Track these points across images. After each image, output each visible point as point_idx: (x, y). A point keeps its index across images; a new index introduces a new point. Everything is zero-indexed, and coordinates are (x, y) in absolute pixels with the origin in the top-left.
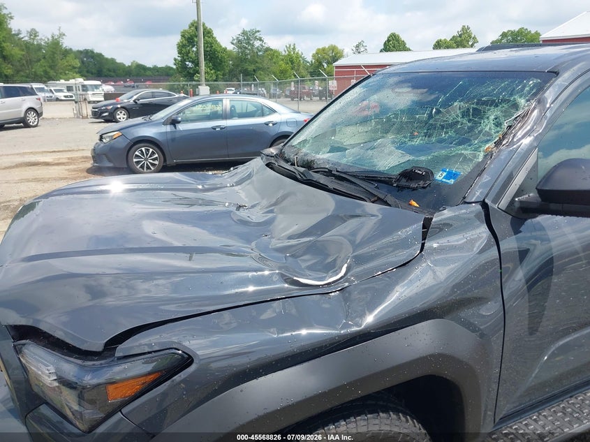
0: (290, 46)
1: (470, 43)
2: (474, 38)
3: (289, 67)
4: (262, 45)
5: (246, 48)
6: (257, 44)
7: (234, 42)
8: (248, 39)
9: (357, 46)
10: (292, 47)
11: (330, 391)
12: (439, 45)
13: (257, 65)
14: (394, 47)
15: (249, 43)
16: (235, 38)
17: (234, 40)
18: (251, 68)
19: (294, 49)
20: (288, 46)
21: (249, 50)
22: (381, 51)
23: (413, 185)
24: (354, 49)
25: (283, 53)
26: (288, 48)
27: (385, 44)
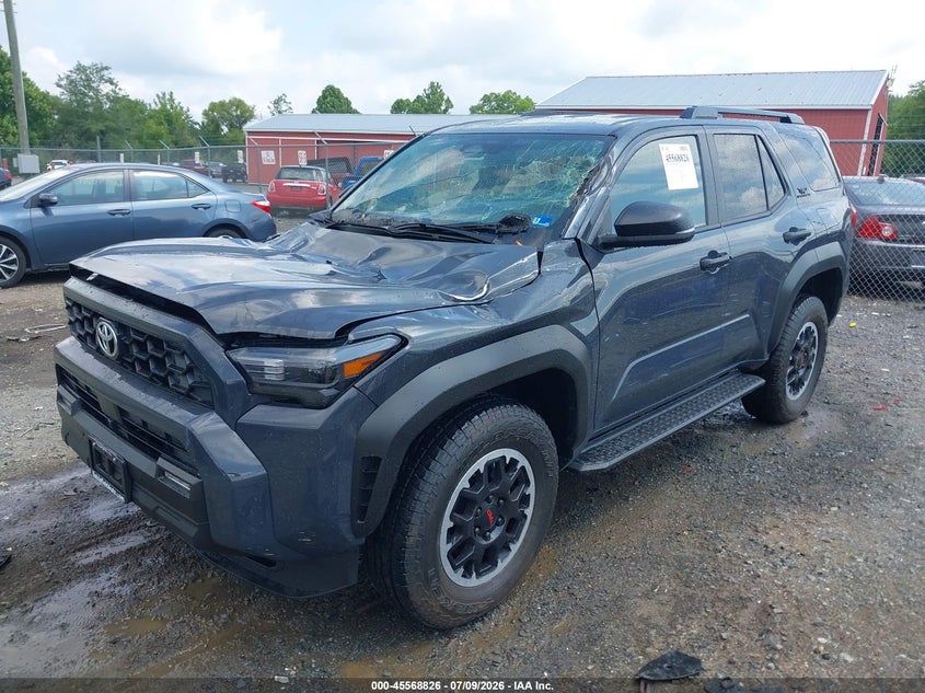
0: (164, 94)
1: (443, 108)
2: (448, 101)
3: (164, 129)
4: (115, 92)
5: (85, 95)
6: (106, 88)
7: (63, 83)
8: (88, 80)
9: (277, 102)
10: (168, 97)
11: (498, 370)
12: (399, 107)
13: (107, 123)
14: (333, 107)
15: (89, 85)
16: (62, 76)
17: (61, 79)
18: (96, 127)
19: (172, 100)
20: (161, 95)
21: (91, 97)
22: (313, 112)
23: (515, 229)
24: (272, 106)
25: (153, 106)
26: (161, 98)
27: (319, 100)
